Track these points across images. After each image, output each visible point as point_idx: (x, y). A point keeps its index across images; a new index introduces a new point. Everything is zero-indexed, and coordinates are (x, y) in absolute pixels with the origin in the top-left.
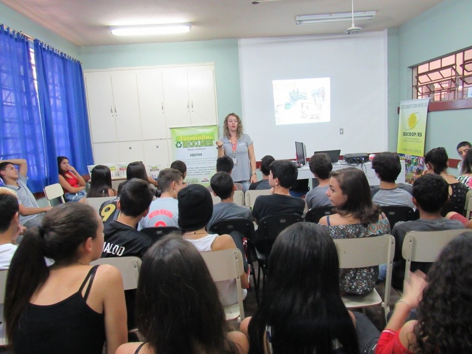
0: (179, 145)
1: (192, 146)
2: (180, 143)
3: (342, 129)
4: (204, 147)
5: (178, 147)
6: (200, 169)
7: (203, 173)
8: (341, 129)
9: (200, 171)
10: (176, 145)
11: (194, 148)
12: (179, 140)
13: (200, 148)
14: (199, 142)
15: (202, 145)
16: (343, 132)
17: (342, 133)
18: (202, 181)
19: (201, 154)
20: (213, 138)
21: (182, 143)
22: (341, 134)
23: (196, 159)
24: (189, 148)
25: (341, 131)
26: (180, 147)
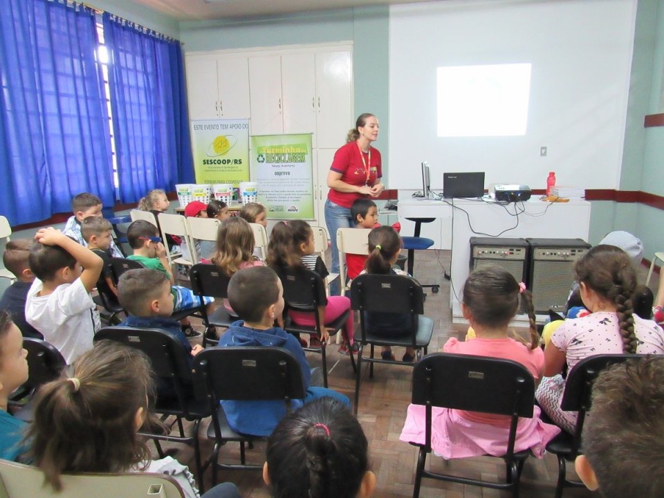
0: (261, 159)
1: (278, 162)
2: (262, 156)
3: (545, 148)
4: (292, 164)
5: (259, 162)
6: (286, 193)
7: (290, 199)
8: (542, 148)
9: (287, 196)
10: (258, 159)
11: (280, 164)
12: (261, 152)
13: (287, 164)
14: (287, 156)
15: (291, 160)
16: (545, 152)
17: (544, 154)
18: (289, 210)
19: (289, 173)
20: (305, 151)
21: (265, 156)
22: (542, 155)
23: (282, 180)
24: (274, 164)
25: (543, 151)
26: (263, 162)
